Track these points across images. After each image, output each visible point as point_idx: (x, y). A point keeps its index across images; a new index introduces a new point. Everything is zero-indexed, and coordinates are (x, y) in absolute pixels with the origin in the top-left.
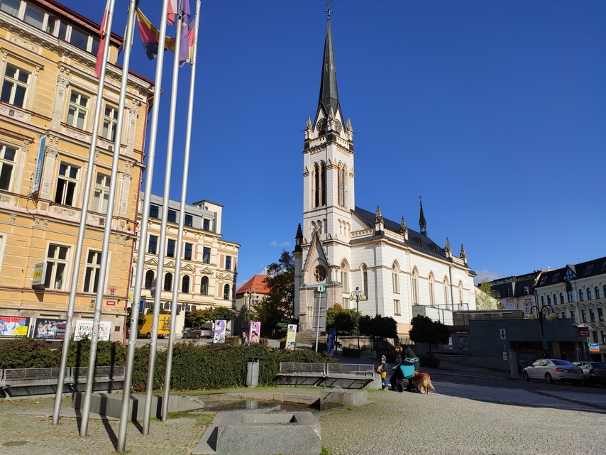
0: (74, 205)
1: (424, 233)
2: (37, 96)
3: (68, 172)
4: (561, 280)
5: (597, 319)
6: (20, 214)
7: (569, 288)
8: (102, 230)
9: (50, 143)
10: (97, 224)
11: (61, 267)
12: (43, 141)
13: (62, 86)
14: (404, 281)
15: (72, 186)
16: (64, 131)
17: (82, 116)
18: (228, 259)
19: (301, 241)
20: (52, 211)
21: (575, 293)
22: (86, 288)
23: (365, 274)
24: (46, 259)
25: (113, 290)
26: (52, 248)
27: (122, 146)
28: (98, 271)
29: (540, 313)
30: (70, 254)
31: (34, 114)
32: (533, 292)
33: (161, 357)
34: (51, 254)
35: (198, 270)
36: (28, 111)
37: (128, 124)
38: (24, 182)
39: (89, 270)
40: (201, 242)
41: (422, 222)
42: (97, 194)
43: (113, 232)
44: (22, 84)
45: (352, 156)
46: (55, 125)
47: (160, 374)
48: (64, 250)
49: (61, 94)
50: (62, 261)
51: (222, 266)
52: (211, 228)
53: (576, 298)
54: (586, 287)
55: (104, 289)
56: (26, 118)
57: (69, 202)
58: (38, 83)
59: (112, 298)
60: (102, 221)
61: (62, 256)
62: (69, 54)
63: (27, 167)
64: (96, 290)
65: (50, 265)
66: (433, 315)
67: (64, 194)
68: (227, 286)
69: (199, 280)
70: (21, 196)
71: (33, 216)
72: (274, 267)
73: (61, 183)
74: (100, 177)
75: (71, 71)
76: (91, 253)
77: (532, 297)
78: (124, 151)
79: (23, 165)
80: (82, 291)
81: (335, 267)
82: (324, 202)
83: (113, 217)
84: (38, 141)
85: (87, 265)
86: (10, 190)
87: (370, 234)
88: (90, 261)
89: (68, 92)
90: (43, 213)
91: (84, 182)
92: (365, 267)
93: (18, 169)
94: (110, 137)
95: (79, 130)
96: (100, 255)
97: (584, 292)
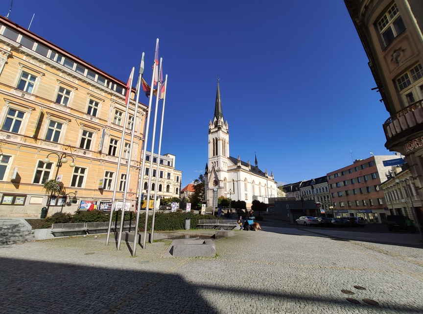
0: (116, 156)
1: (257, 167)
2: (101, 112)
3: (114, 142)
4: (309, 185)
5: (323, 200)
6: (94, 159)
7: (313, 188)
8: (126, 165)
9: (107, 131)
10: (125, 163)
11: (110, 181)
12: (104, 130)
13: (112, 108)
14: (249, 186)
15: (115, 148)
16: (112, 126)
17: (119, 120)
18: (178, 177)
19: (207, 170)
20: (107, 158)
21: (315, 190)
22: (120, 189)
23: (234, 183)
24: (104, 178)
25: (131, 190)
26: (107, 173)
27: (135, 132)
28: (125, 182)
29: (302, 198)
30: (114, 175)
31: (100, 119)
32: (299, 190)
33: (150, 218)
34: (106, 175)
35: (165, 182)
36: (98, 118)
37: (138, 123)
38: (96, 147)
39: (122, 182)
40: (166, 170)
41: (256, 162)
42: (125, 151)
43: (131, 166)
44: (96, 107)
45: (228, 136)
46: (109, 124)
47: (150, 224)
48: (112, 174)
49: (111, 111)
50: (111, 178)
51: (175, 180)
52: (171, 165)
53: (315, 192)
55: (127, 189)
56: (97, 121)
57: (114, 154)
58: (102, 107)
59: (131, 193)
60: (127, 162)
61: (111, 176)
62: (115, 95)
63: (97, 140)
64: (124, 190)
65: (106, 180)
66: (260, 200)
67: (112, 151)
68: (177, 189)
69: (166, 186)
70: (95, 152)
71: (99, 160)
72: (196, 181)
73: (111, 147)
74: (126, 144)
75: (116, 102)
76: (123, 175)
77: (299, 192)
78: (136, 134)
79: (95, 140)
80: (119, 191)
81: (221, 180)
82: (217, 154)
83: (131, 160)
84: (102, 130)
85: (121, 180)
86: (90, 150)
87: (235, 167)
88: (122, 178)
89: (114, 110)
90: (103, 159)
91: (120, 146)
92: (233, 181)
93: (93, 141)
94: (130, 128)
95: (119, 126)
96: (126, 175)
97: (318, 189)
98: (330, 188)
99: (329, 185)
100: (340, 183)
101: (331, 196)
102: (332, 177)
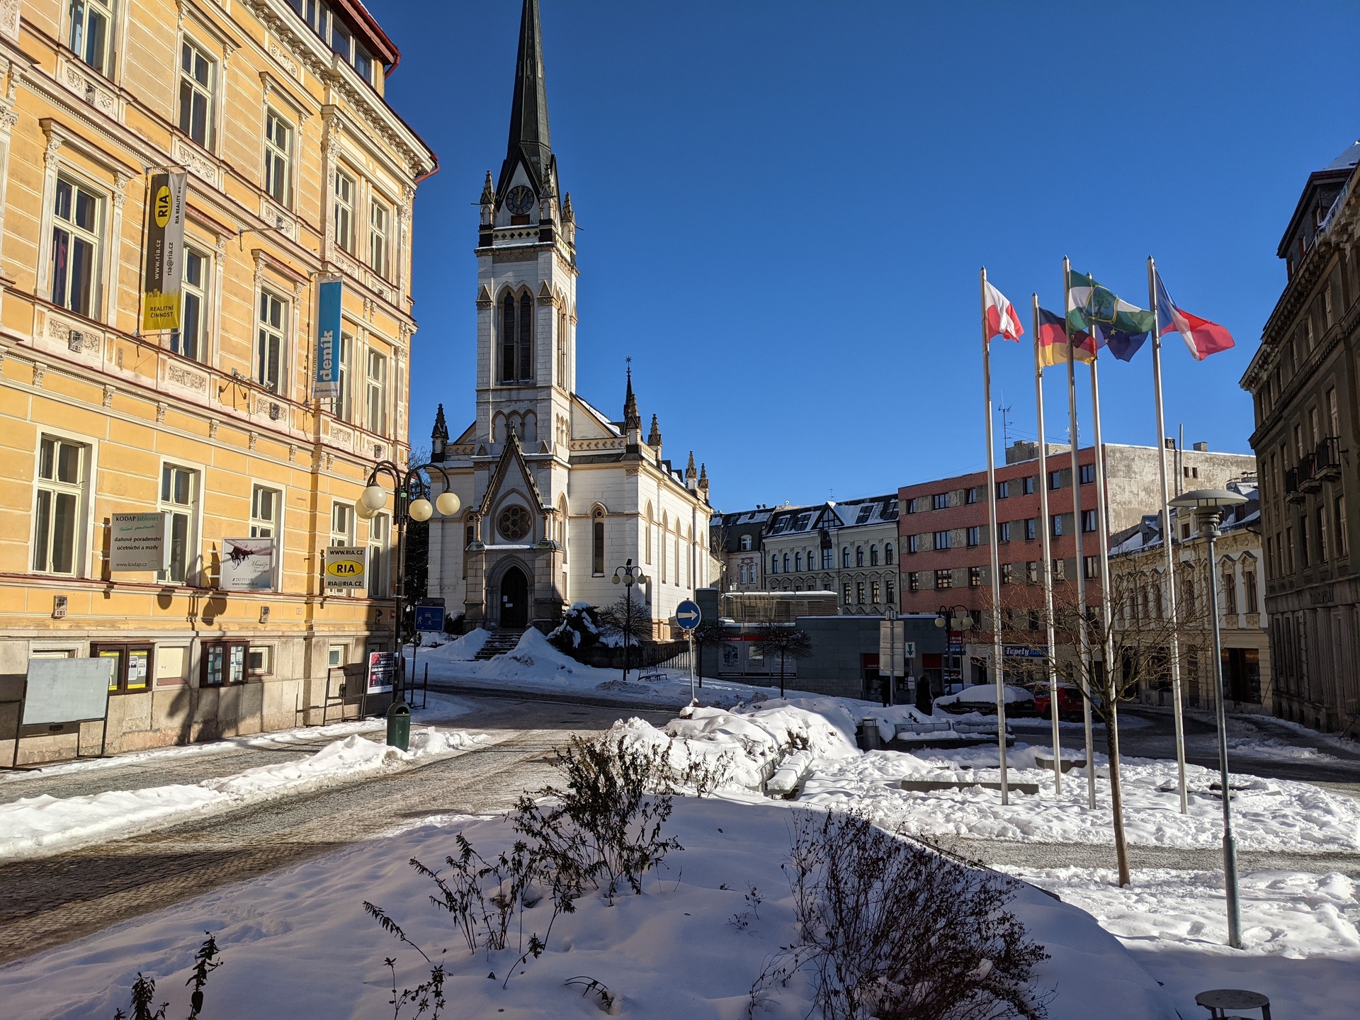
0: (353, 420)
2: (302, 183)
6: (301, 443)
7: (825, 544)
10: (372, 456)
14: (655, 540)
16: (336, 260)
21: (835, 552)
23: (598, 526)
24: (331, 534)
26: (341, 511)
27: (392, 287)
31: (304, 223)
32: (758, 546)
36: (299, 219)
37: (396, 240)
38: (298, 376)
44: (281, 153)
46: (329, 248)
49: (332, 177)
53: (835, 562)
54: (857, 544)
56: (296, 235)
58: (303, 151)
63: (300, 343)
70: (296, 405)
71: (315, 447)
77: (756, 556)
78: (393, 299)
81: (551, 510)
82: (526, 374)
85: (370, 541)
86: (283, 394)
87: (612, 447)
90: (326, 440)
91: (361, 371)
92: (597, 512)
93: (291, 347)
95: (350, 256)
97: (852, 552)
98: (905, 551)
99: (904, 540)
100: (952, 534)
101: (906, 584)
102: (923, 505)
